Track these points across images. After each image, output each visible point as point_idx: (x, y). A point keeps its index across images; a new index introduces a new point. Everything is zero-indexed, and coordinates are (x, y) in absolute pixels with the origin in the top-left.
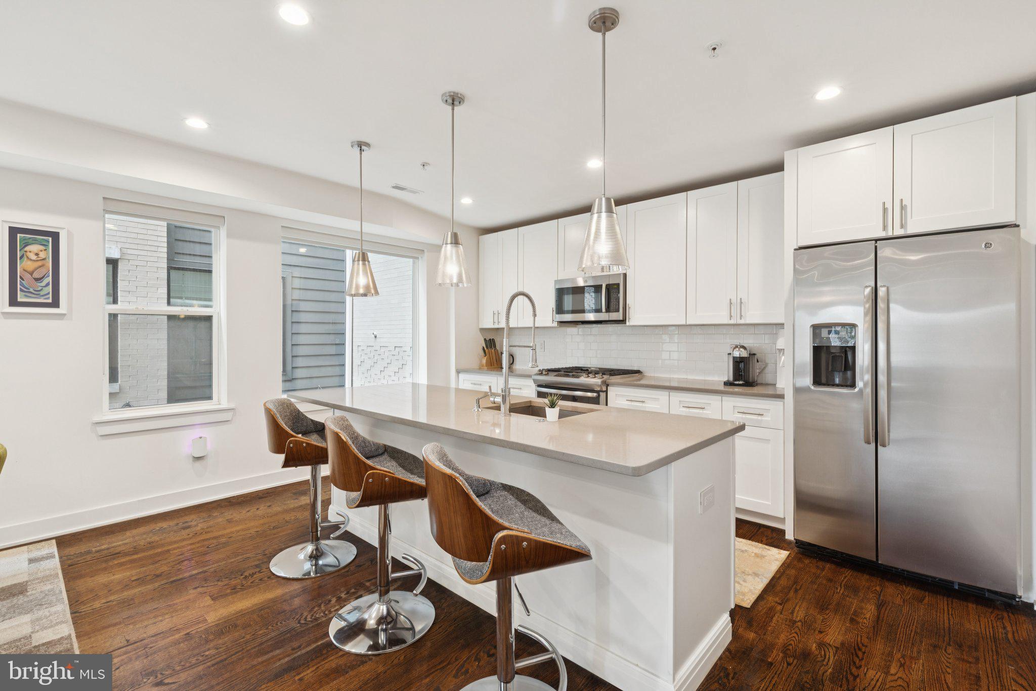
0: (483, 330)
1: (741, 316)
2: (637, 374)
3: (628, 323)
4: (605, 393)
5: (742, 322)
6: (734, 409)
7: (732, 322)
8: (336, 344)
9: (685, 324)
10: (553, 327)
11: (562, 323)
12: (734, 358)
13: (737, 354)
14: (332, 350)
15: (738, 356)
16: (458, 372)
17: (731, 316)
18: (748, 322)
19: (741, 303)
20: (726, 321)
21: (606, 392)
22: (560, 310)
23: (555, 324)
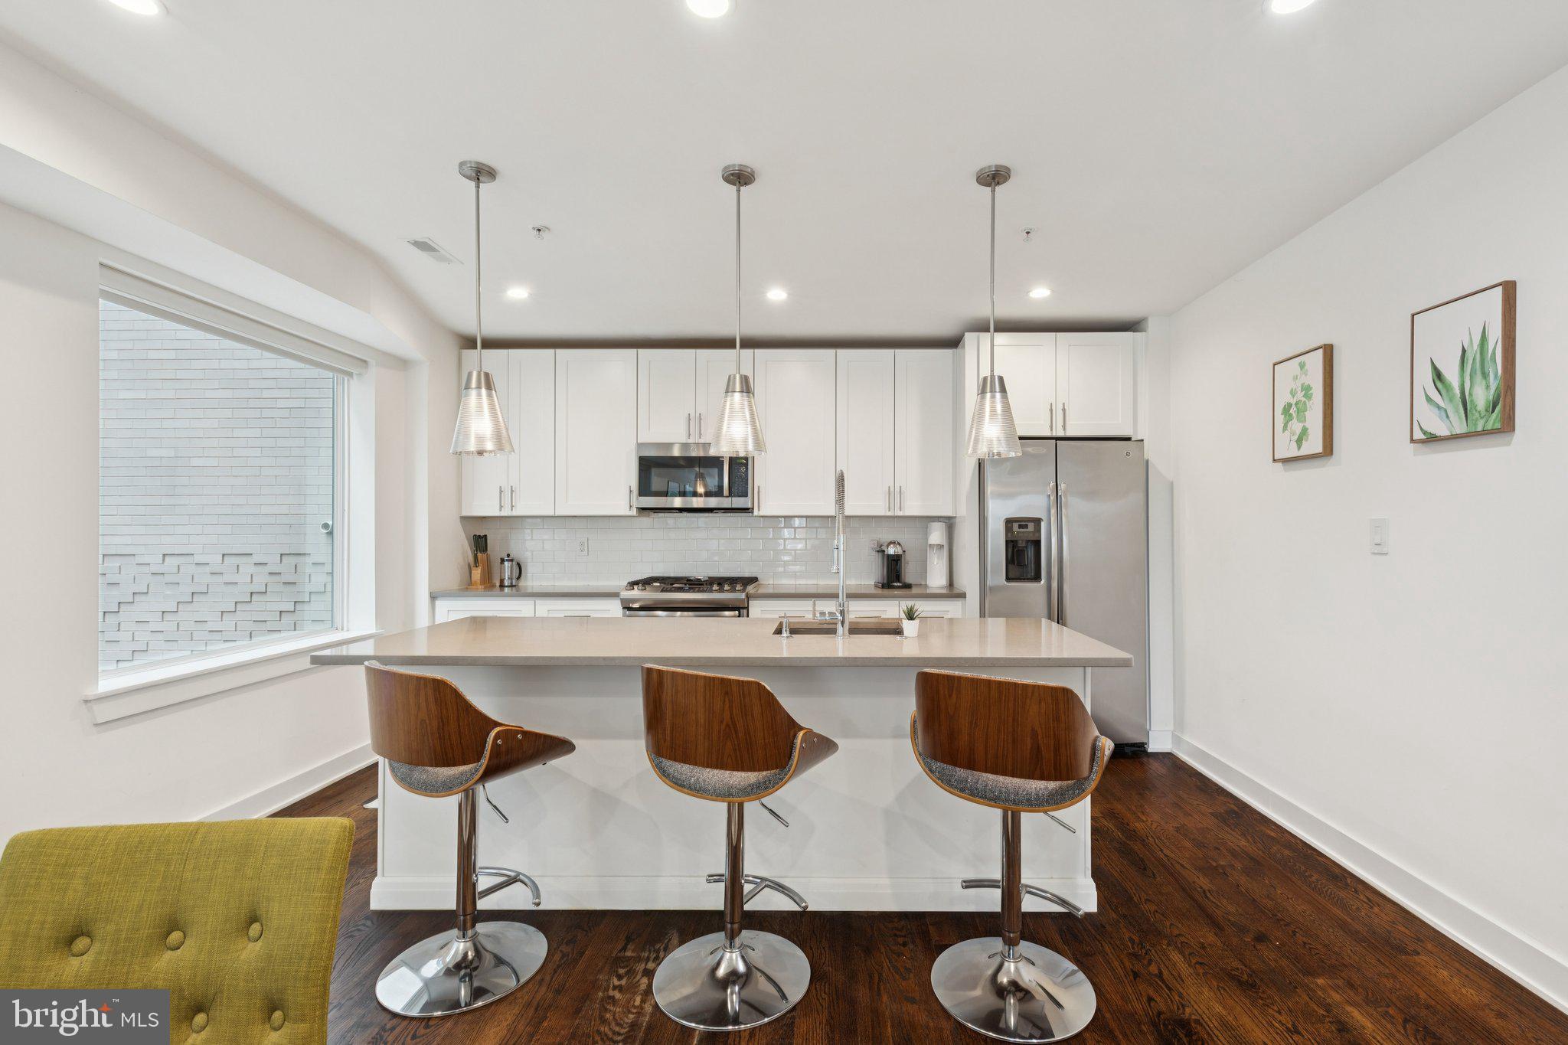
0: (465, 520)
3: (756, 512)
5: (900, 513)
7: (889, 514)
11: (643, 510)
12: (888, 556)
16: (433, 597)
17: (889, 507)
18: (908, 513)
20: (882, 511)
21: (748, 607)
22: (644, 489)
23: (634, 512)
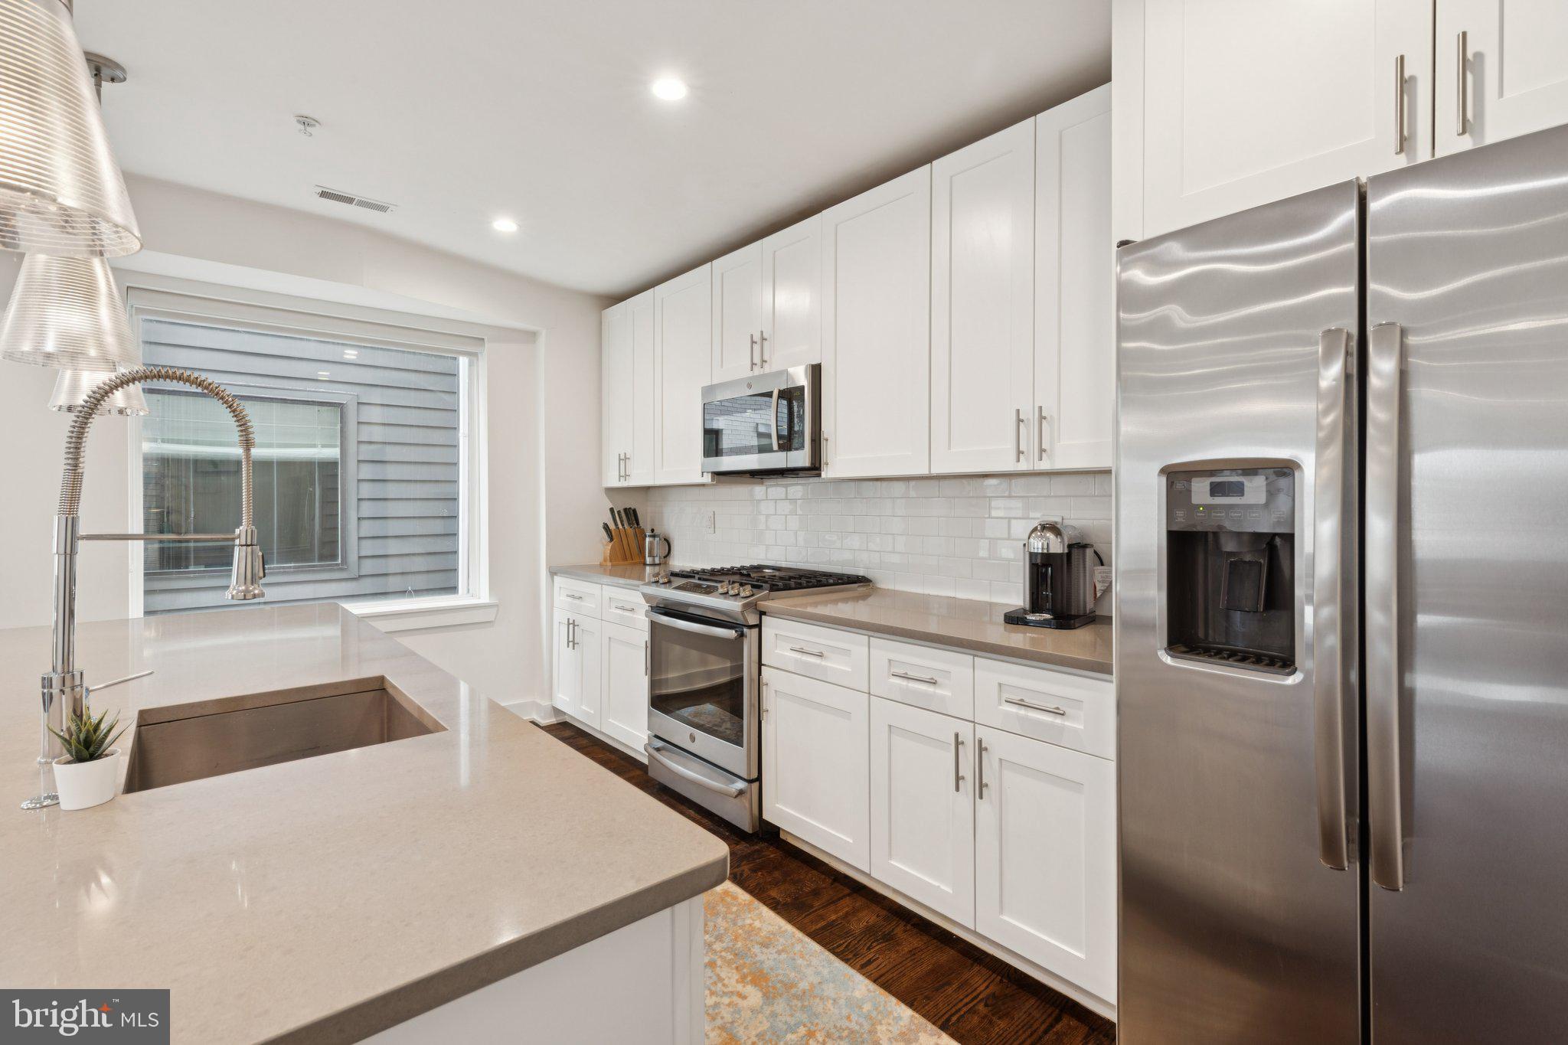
0: (610, 491)
1: (1042, 451)
2: (856, 585)
3: (823, 475)
4: (755, 631)
5: (1045, 465)
6: (1000, 690)
7: (1023, 466)
8: (443, 517)
9: (928, 473)
10: (703, 485)
11: (719, 475)
12: (1031, 554)
13: (1037, 545)
14: (438, 527)
15: (1040, 551)
16: (553, 573)
17: (1019, 452)
18: (1060, 464)
19: (1042, 418)
20: (1009, 465)
21: (759, 626)
22: (709, 448)
23: (708, 478)
